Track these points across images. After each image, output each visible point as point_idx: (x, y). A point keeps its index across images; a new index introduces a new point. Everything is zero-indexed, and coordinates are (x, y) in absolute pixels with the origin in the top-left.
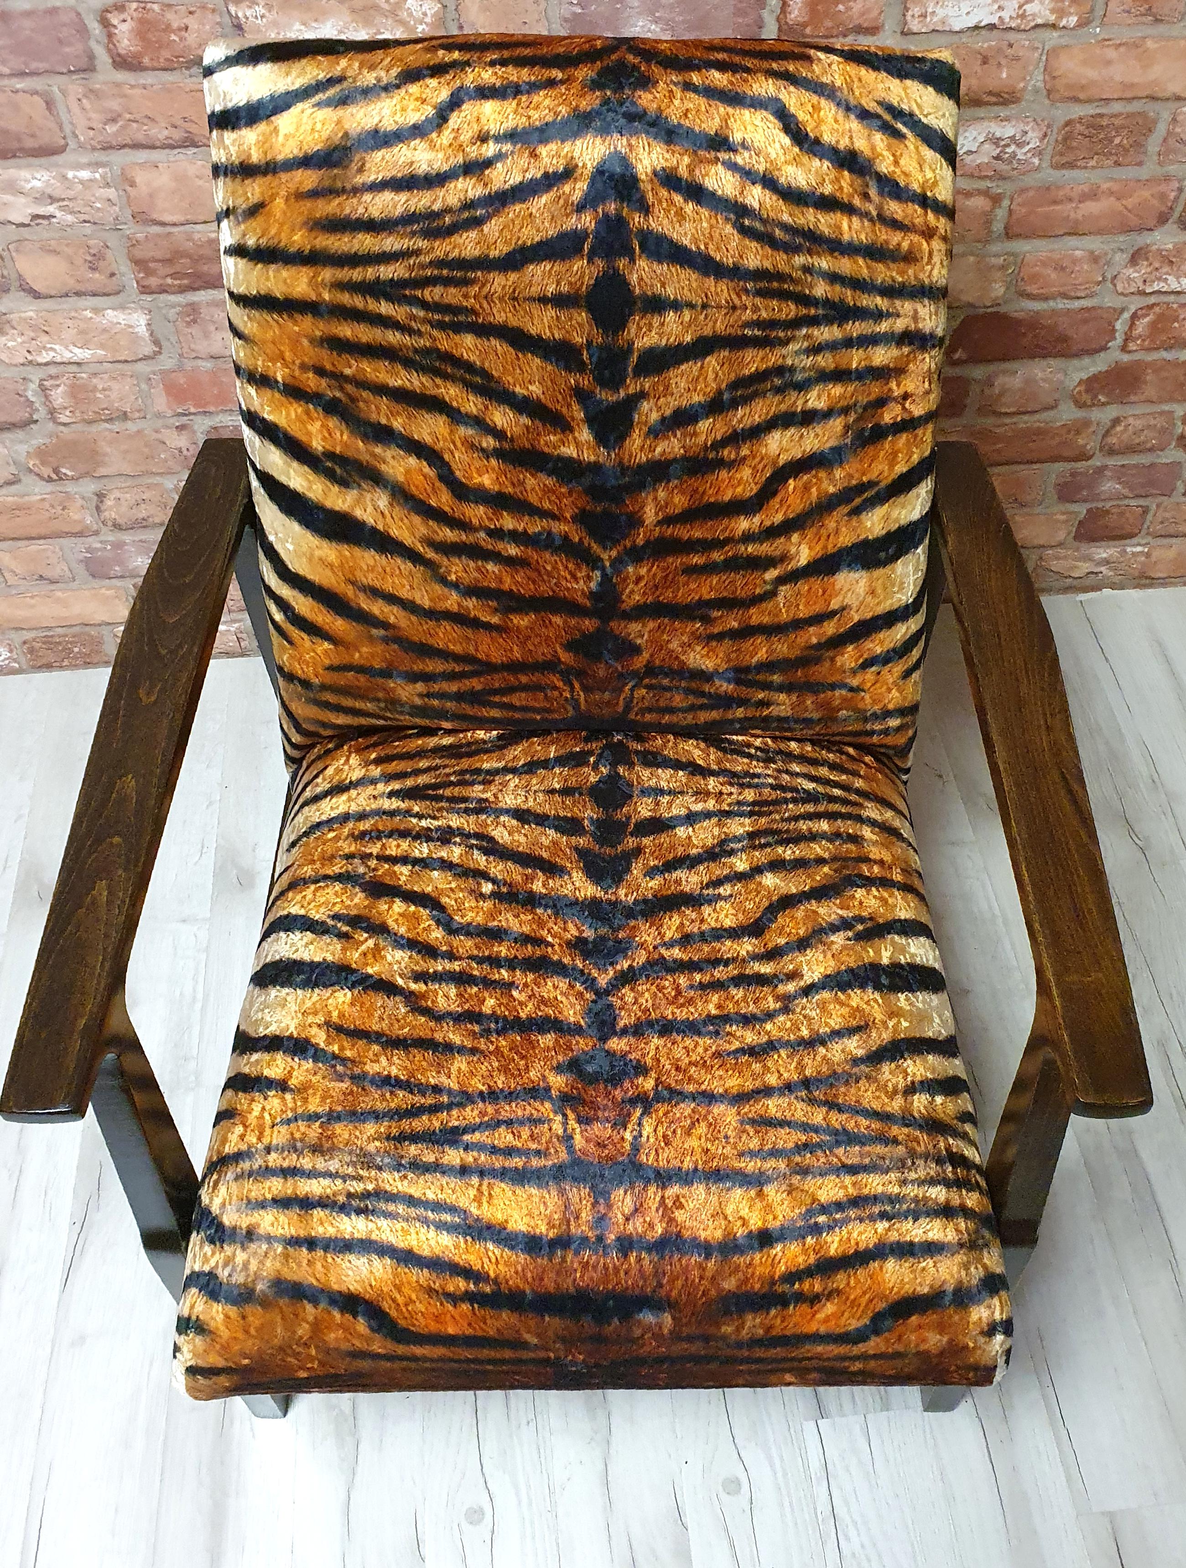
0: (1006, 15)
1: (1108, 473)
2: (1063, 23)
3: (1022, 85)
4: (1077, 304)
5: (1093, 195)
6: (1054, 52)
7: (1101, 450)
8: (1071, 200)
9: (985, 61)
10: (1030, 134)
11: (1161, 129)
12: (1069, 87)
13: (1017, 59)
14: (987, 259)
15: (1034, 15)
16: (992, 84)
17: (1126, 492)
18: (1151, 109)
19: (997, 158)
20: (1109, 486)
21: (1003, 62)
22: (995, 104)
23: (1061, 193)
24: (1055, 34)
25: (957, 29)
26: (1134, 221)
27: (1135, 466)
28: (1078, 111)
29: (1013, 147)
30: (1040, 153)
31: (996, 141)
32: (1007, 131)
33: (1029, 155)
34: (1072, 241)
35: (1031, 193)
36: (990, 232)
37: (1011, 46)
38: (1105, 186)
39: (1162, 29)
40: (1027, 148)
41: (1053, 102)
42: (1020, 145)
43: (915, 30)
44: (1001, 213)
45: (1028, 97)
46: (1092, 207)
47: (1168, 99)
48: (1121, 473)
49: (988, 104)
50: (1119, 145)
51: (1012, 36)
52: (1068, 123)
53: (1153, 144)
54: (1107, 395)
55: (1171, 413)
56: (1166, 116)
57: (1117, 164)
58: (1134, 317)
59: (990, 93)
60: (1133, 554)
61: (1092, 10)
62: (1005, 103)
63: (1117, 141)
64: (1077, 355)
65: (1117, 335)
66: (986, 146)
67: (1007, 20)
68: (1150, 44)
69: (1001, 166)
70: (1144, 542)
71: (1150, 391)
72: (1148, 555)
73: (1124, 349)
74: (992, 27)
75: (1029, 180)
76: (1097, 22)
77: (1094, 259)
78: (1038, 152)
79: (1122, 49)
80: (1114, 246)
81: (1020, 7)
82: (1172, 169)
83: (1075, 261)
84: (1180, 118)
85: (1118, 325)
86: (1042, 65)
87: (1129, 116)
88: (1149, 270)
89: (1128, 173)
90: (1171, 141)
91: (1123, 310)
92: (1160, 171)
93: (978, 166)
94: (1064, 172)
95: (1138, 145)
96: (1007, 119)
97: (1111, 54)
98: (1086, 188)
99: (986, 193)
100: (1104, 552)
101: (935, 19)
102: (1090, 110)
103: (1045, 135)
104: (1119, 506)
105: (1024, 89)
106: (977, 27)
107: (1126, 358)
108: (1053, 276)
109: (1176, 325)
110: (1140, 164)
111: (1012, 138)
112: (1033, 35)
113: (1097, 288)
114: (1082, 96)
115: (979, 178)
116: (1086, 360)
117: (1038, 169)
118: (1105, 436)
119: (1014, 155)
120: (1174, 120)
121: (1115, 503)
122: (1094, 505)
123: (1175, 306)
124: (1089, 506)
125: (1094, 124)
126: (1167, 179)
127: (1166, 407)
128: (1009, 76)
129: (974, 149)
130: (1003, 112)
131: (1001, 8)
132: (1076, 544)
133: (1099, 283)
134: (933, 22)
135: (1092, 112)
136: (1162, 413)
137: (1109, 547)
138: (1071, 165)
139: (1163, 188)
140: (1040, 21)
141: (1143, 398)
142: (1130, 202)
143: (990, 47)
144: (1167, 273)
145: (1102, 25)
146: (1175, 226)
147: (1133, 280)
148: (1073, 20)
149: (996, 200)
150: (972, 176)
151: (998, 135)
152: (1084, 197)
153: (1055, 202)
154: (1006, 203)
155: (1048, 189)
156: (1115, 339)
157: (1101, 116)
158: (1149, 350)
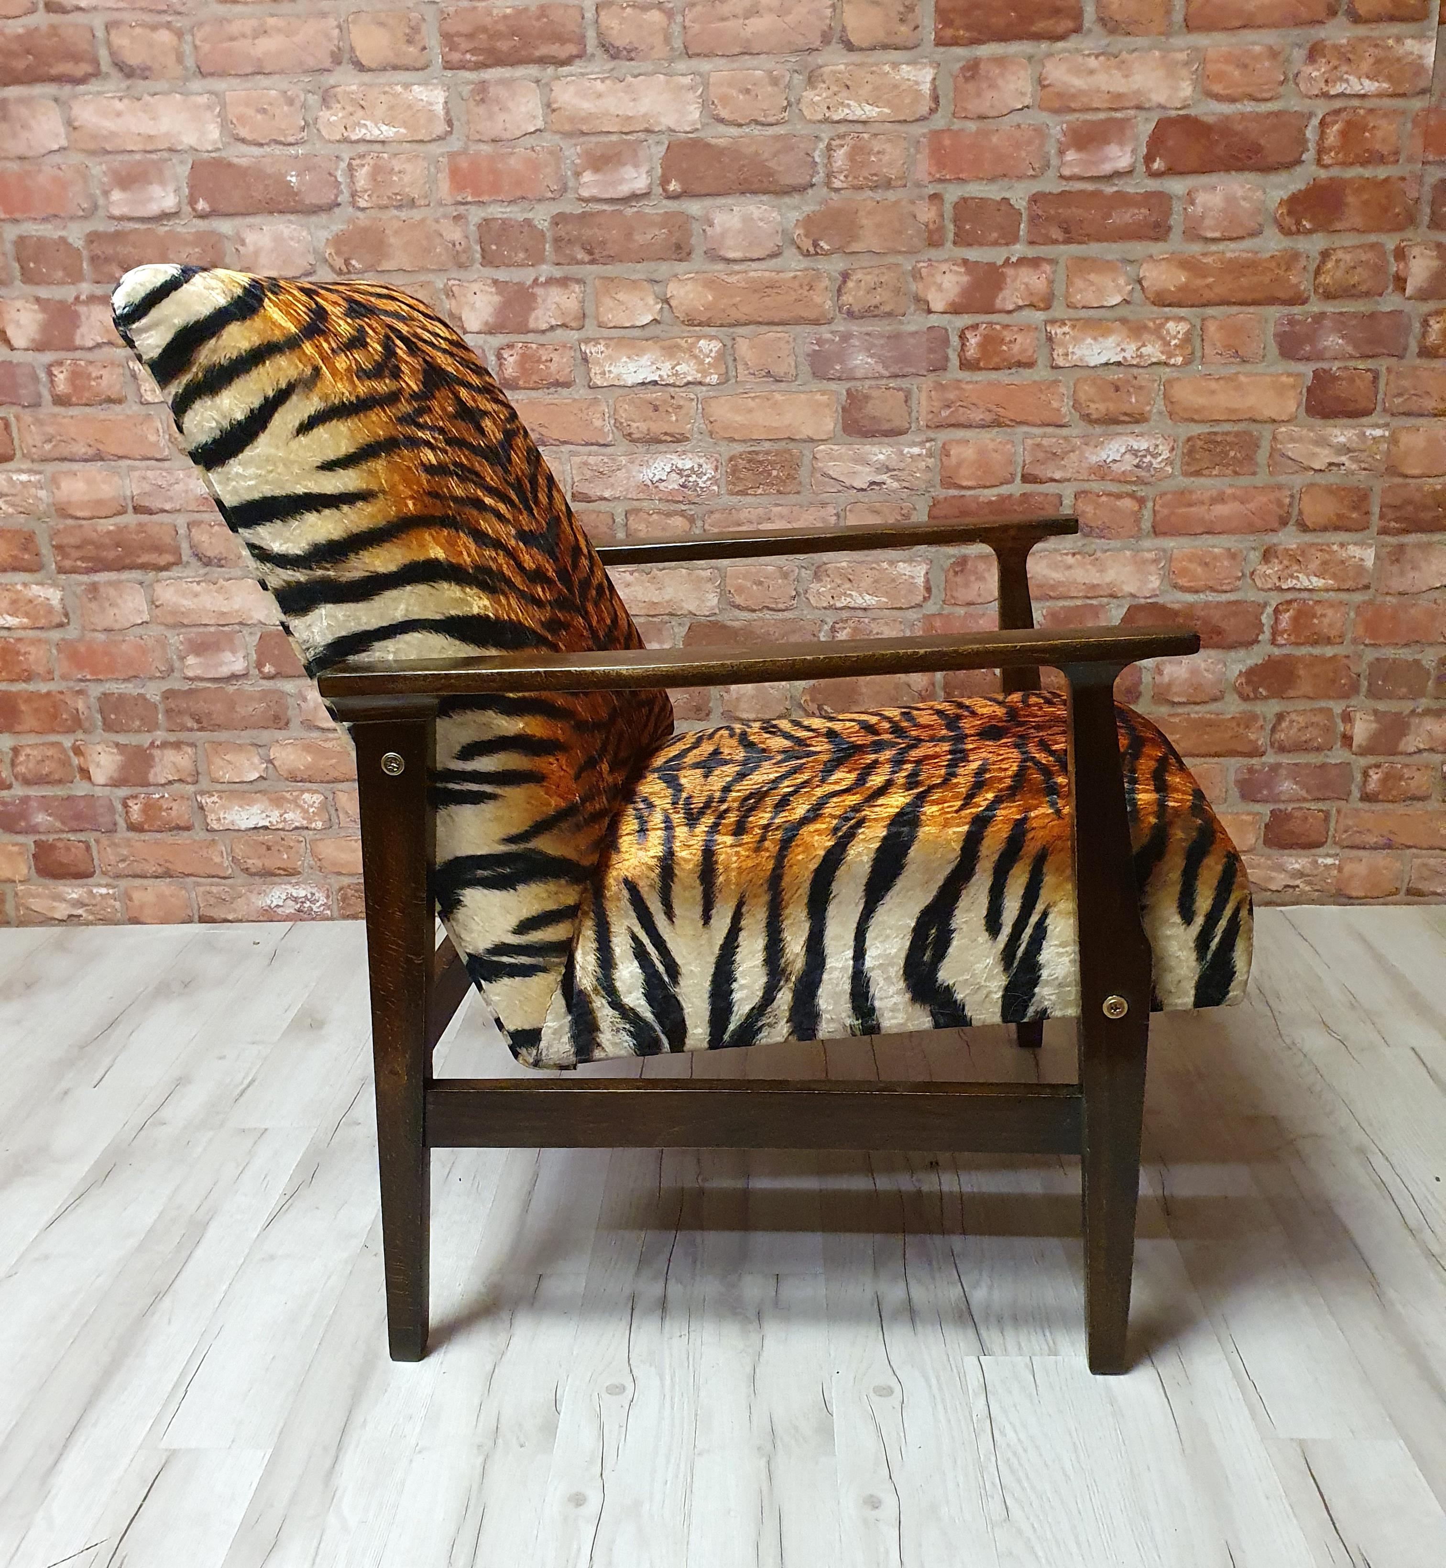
0: (1128, 355)
1: (1284, 772)
2: (1172, 361)
3: (1148, 408)
4: (1224, 597)
5: (1221, 499)
6: (1169, 383)
7: (1272, 745)
8: (1203, 503)
9: (1117, 389)
10: (1161, 447)
11: (1265, 445)
12: (1185, 409)
13: (1141, 388)
14: (1140, 554)
15: (1149, 355)
16: (1126, 408)
17: (1303, 793)
18: (1254, 428)
19: (1137, 466)
20: (1287, 786)
21: (1131, 390)
22: (1130, 422)
23: (1194, 497)
24: (1168, 370)
25: (1092, 364)
26: (1259, 523)
27: (1308, 765)
28: (1197, 430)
29: (1149, 458)
30: (1171, 464)
31: (1135, 453)
32: (1143, 444)
33: (1163, 464)
34: (1210, 539)
35: (1169, 496)
36: (1140, 529)
37: (1136, 378)
38: (1229, 491)
39: (1248, 367)
40: (1160, 459)
41: (1175, 423)
42: (1155, 456)
43: (1061, 365)
44: (1147, 514)
45: (1154, 417)
46: (1220, 510)
47: (1266, 422)
48: (1295, 772)
49: (1124, 422)
50: (1234, 457)
51: (1135, 371)
52: (1189, 439)
53: (1262, 456)
54: (1268, 688)
55: (1330, 710)
56: (1267, 435)
57: (1236, 473)
58: (1276, 611)
59: (1126, 414)
60: (1325, 866)
61: (1193, 353)
62: (1137, 422)
63: (1232, 454)
64: (1232, 647)
65: (1265, 629)
66: (1127, 456)
67: (1129, 359)
68: (1242, 378)
69: (1143, 474)
70: (1332, 852)
71: (1305, 687)
72: (1340, 869)
73: (1273, 642)
74: (1119, 364)
75: (1166, 485)
76: (1198, 361)
77: (1233, 556)
78: (1169, 462)
79: (1221, 382)
80: (1248, 544)
81: (1138, 350)
82: (1282, 479)
83: (1215, 558)
84: (1279, 437)
85: (1264, 619)
86: (1161, 393)
87: (1237, 434)
88: (1281, 567)
89: (1244, 481)
90: (1277, 456)
91: (1266, 604)
92: (1273, 481)
93: (1123, 472)
94: (1192, 479)
95: (1250, 458)
96: (1141, 435)
97: (1213, 385)
98: (1214, 493)
99: (1132, 495)
100: (1296, 862)
101: (1075, 357)
102: (1205, 429)
103: (1173, 449)
104: (1301, 808)
105: (1150, 411)
106: (1107, 364)
107: (1277, 651)
108: (1199, 570)
109: (1316, 621)
110: (1254, 474)
111: (1147, 450)
112: (1149, 370)
113: (1238, 583)
114: (1196, 417)
115: (1126, 482)
116: (1242, 653)
117: (1171, 476)
118: (1274, 730)
119: (1151, 463)
120: (1274, 438)
121: (1297, 805)
122: (1276, 806)
123: (1311, 603)
124: (1272, 807)
125: (1210, 440)
126: (1280, 487)
127: (1323, 704)
128: (1137, 401)
129: (1118, 459)
130: (1137, 429)
131: (1123, 350)
132: (1267, 851)
133: (1239, 579)
134: (1074, 359)
135: (1207, 430)
136: (1321, 710)
137: (1300, 856)
138: (1198, 473)
139: (1277, 494)
140: (1154, 360)
141: (1299, 693)
142: (1251, 506)
143: (1119, 379)
144: (1297, 571)
145: (1202, 364)
146: (1294, 528)
147: (1269, 576)
148: (1179, 360)
149: (1141, 501)
150: (1120, 482)
151: (1135, 447)
152: (1214, 501)
153: (1190, 505)
154: (1150, 504)
155: (1182, 493)
156: (1263, 632)
157: (1215, 433)
158: (1297, 644)
